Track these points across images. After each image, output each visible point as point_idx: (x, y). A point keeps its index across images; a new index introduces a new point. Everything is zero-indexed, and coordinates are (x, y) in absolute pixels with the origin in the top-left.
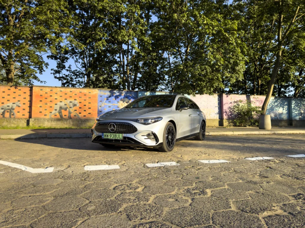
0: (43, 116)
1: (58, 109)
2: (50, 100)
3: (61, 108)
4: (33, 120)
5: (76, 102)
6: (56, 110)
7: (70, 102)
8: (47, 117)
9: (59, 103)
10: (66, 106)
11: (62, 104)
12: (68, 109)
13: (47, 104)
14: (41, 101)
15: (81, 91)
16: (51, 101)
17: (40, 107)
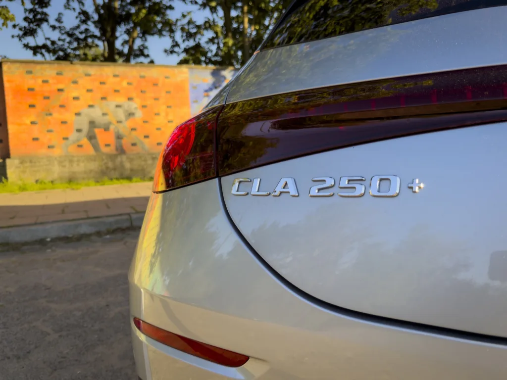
0: (44, 151)
1: (85, 128)
2: (59, 103)
3: (92, 124)
4: (17, 162)
5: (134, 106)
6: (79, 131)
7: (118, 106)
8: (57, 152)
9: (85, 111)
10: (106, 119)
11: (96, 113)
12: (112, 127)
13: (50, 114)
14: (32, 106)
15: (143, 74)
16: (62, 106)
17: (33, 123)
